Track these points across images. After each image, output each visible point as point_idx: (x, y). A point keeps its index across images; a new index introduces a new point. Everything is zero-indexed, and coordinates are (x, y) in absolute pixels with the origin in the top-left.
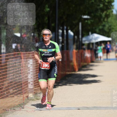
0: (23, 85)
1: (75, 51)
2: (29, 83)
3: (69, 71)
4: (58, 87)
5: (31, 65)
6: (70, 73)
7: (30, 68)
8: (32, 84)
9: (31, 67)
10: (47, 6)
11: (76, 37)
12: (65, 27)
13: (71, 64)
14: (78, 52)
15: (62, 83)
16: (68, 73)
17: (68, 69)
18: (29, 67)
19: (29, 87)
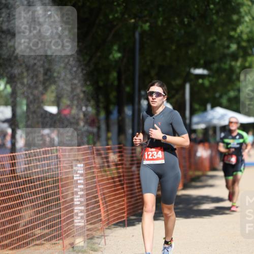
0: (62, 219)
4: (139, 224)
7: (79, 182)
8: (82, 217)
10: (115, 48)
19: (76, 223)
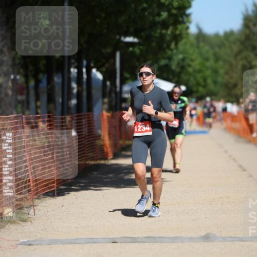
1: (105, 114)
2: (6, 184)
3: (92, 159)
4: (68, 194)
5: (10, 144)
6: (96, 163)
7: (8, 151)
8: (11, 187)
9: (8, 149)
11: (108, 83)
12: (85, 63)
13: (99, 142)
14: (112, 116)
15: (78, 185)
17: (91, 155)
18: (5, 150)
19: (5, 193)
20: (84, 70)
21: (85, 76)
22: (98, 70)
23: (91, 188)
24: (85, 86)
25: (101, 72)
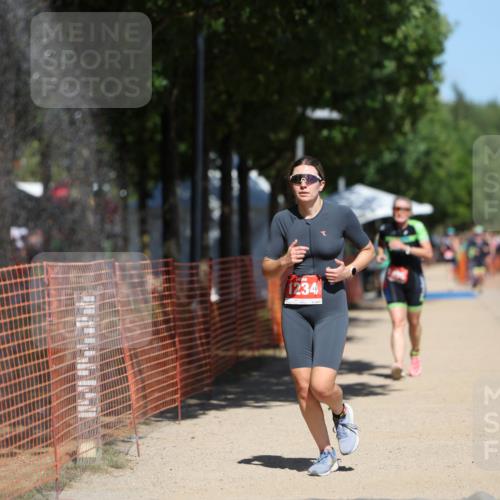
0: (54, 404)
2: (83, 393)
3: (250, 347)
4: (204, 414)
6: (257, 353)
8: (92, 401)
11: (281, 199)
12: (235, 159)
13: (262, 314)
15: (223, 397)
16: (249, 354)
17: (248, 338)
19: (80, 412)
20: (235, 174)
21: (236, 185)
22: (261, 174)
23: (249, 402)
24: (235, 205)
25: (268, 178)
